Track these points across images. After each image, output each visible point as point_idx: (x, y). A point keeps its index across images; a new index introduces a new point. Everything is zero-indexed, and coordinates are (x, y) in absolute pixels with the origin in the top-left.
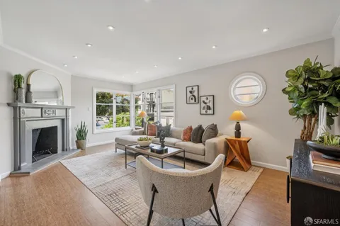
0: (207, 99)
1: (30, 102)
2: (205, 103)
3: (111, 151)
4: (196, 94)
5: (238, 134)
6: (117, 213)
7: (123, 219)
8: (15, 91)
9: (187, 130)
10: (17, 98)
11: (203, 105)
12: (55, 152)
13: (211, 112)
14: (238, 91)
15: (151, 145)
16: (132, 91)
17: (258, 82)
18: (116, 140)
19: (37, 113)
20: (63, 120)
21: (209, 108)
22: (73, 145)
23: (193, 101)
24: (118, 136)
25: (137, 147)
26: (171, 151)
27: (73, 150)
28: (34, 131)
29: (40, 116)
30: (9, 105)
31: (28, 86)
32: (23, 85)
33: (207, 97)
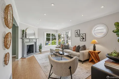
0: (83, 35)
1: (26, 37)
2: (82, 37)
3: (49, 53)
4: (78, 33)
5: (94, 49)
6: (45, 72)
7: (46, 74)
8: (23, 34)
9: (74, 47)
10: (23, 37)
11: (81, 37)
12: (33, 52)
13: (84, 40)
14: (95, 32)
15: (60, 52)
16: (57, 32)
17: (104, 28)
18: (50, 49)
19: (28, 40)
20: (35, 42)
21: (83, 38)
22: (38, 50)
23: (78, 36)
24: (51, 48)
25: (55, 52)
26: (65, 54)
27: (38, 52)
28: (27, 46)
29: (29, 41)
30: (21, 38)
31: (26, 33)
32: (25, 33)
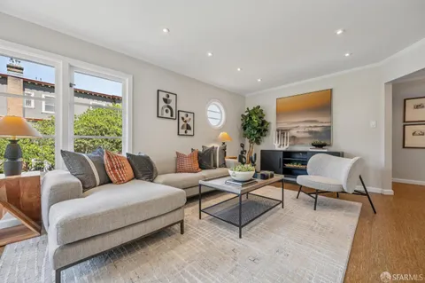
0: (187, 115)
2: (185, 121)
11: (182, 123)
13: (191, 132)
21: (189, 127)
33: (187, 113)
